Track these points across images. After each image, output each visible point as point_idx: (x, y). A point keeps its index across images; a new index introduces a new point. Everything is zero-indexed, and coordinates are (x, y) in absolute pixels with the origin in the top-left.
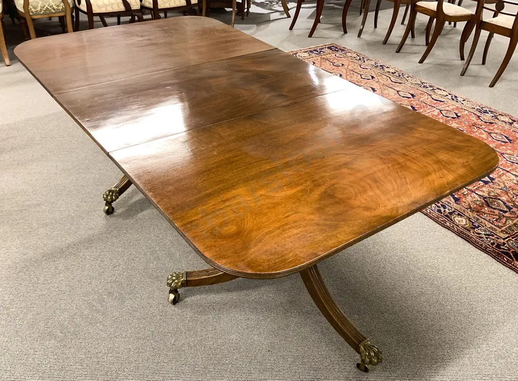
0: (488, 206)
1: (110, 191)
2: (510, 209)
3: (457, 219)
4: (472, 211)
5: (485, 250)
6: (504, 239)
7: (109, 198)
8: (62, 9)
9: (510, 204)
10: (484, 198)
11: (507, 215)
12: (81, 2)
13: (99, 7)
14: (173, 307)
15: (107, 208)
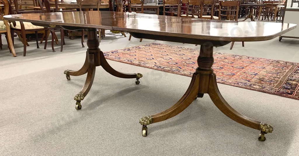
0: (263, 81)
1: (78, 95)
2: (272, 81)
3: (254, 86)
4: (258, 83)
5: (274, 94)
6: (278, 89)
7: (79, 98)
8: (5, 28)
9: (271, 80)
10: (259, 79)
11: (272, 82)
12: (16, 24)
13: (28, 26)
14: (146, 138)
15: (77, 106)
